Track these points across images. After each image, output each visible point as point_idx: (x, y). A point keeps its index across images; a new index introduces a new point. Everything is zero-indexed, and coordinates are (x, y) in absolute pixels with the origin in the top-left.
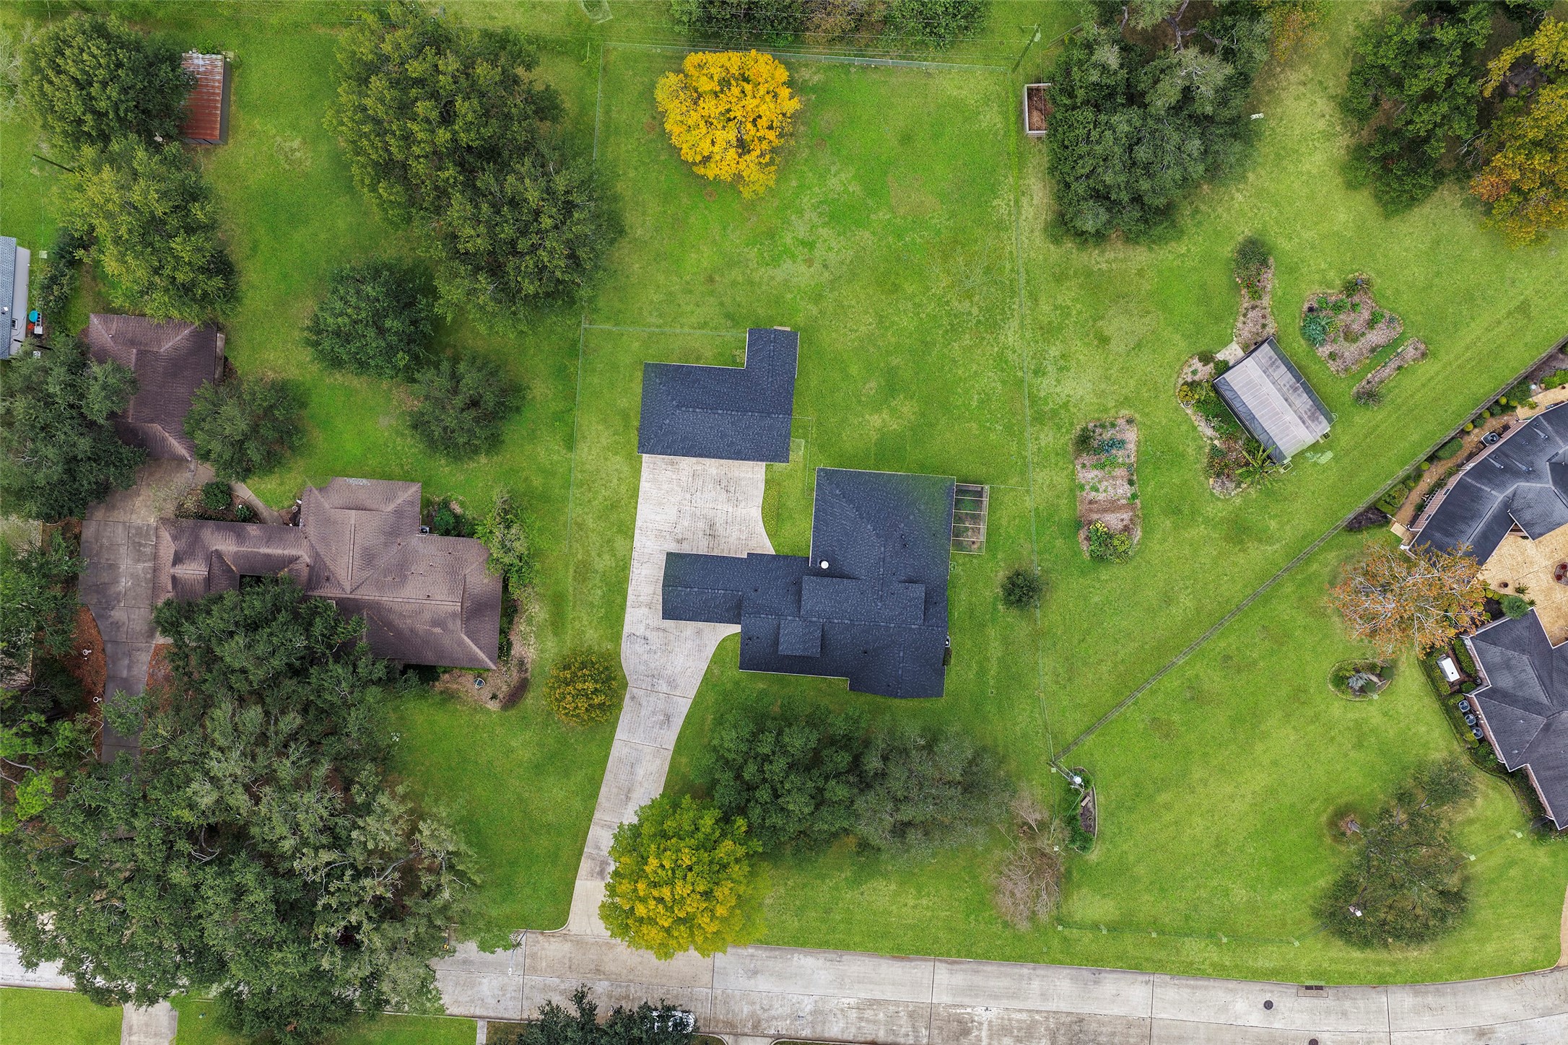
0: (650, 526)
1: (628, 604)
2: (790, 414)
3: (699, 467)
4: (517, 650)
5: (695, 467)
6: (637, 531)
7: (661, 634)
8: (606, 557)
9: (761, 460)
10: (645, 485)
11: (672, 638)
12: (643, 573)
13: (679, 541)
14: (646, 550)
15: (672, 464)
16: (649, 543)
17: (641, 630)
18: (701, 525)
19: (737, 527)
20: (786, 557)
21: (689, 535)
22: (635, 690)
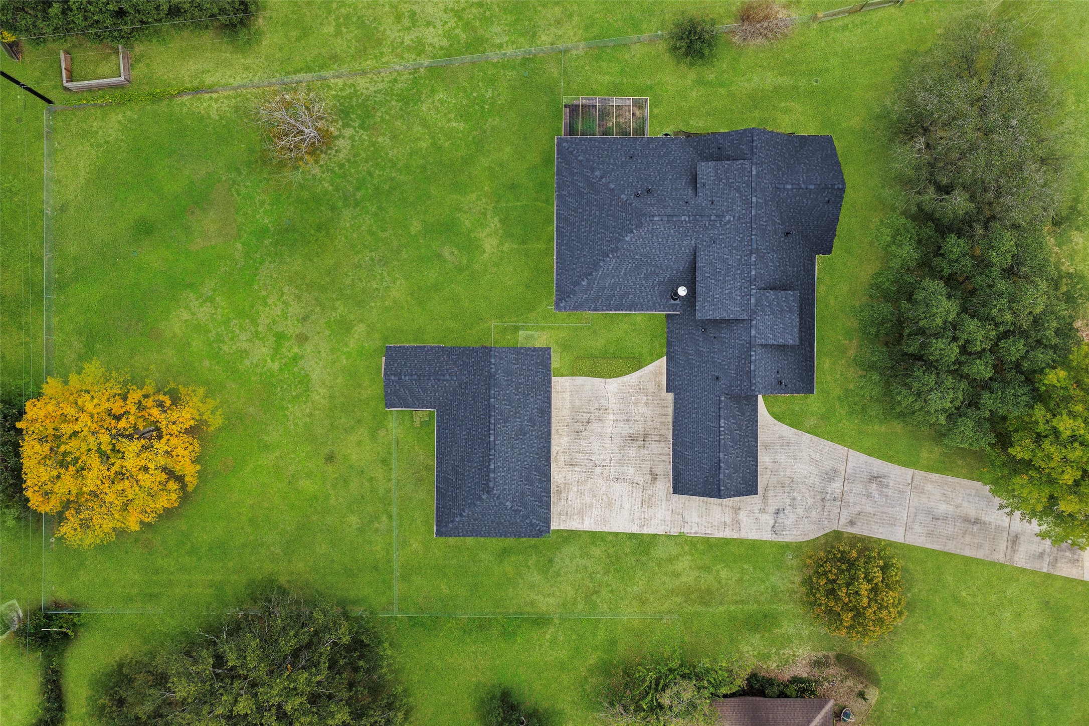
0: (637, 515)
1: (735, 536)
2: (490, 349)
3: (562, 458)
4: (802, 671)
5: (561, 463)
6: (645, 531)
7: (771, 493)
8: (679, 566)
9: (550, 382)
10: (588, 524)
11: (774, 479)
12: (697, 520)
13: (654, 477)
14: (668, 518)
15: (559, 492)
16: (659, 515)
17: (768, 519)
18: (632, 452)
19: (632, 407)
20: (669, 344)
21: (646, 465)
22: (843, 521)
